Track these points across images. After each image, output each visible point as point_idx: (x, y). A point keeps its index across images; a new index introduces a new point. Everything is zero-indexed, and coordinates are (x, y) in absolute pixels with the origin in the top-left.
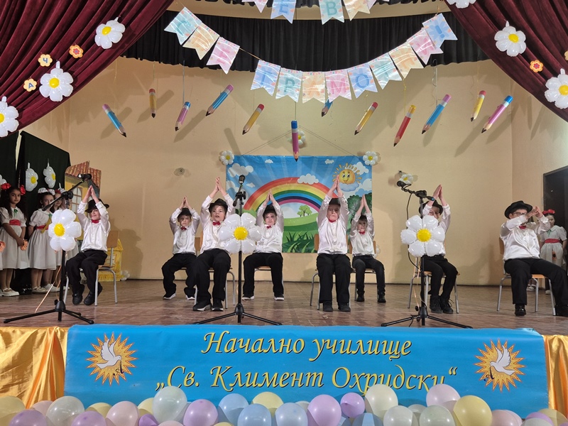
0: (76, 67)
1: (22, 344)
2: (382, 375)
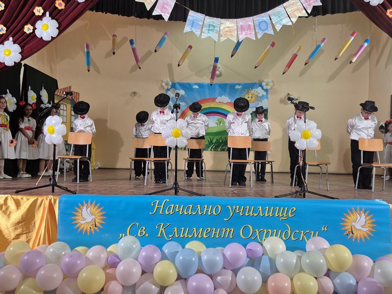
0: (60, 16)
1: (27, 207)
2: (275, 231)
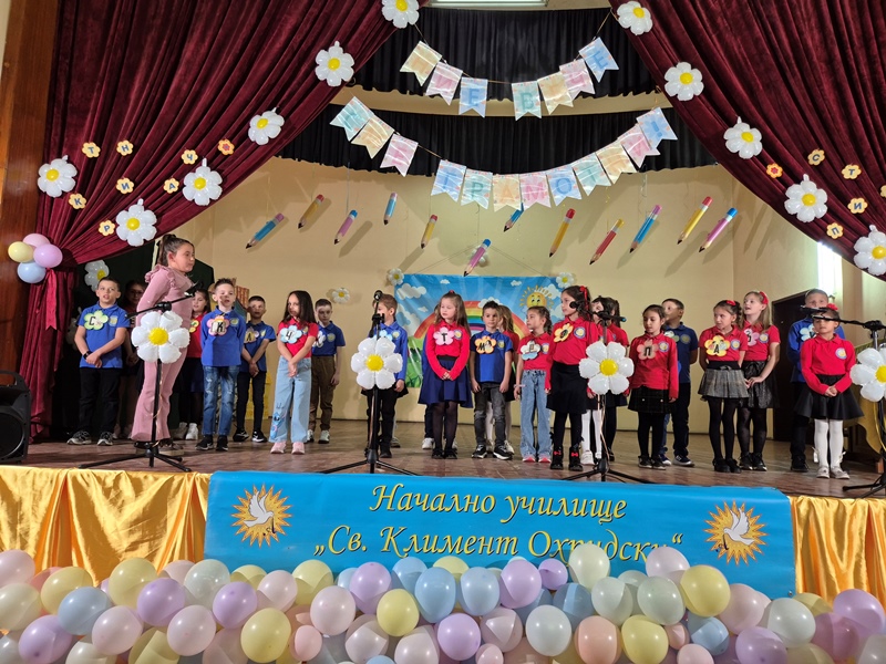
0: (225, 166)
1: (154, 493)
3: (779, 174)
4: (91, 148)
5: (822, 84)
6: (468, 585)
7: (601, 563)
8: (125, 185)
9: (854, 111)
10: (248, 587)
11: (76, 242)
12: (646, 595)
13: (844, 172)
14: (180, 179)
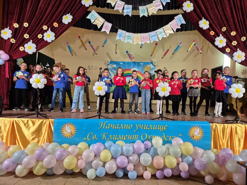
0: (56, 30)
1: (38, 125)
3: (213, 34)
4: (16, 25)
5: (226, 8)
6: (125, 148)
7: (160, 142)
8: (26, 36)
9: (235, 15)
10: (65, 150)
11: (13, 53)
12: (171, 150)
13: (231, 33)
14: (43, 34)
